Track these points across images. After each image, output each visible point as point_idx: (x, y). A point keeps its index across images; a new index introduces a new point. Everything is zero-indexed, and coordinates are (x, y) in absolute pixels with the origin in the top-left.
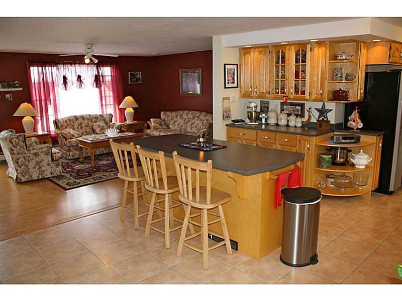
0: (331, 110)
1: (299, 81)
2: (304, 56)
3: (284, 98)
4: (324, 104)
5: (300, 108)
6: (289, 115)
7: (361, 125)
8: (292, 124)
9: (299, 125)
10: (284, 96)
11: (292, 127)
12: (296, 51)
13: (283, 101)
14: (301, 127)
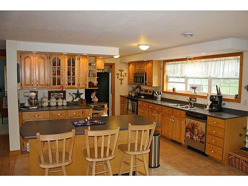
0: (83, 93)
1: (70, 77)
2: (74, 63)
3: (61, 88)
4: (78, 90)
5: (62, 94)
6: (57, 99)
7: (97, 100)
8: (60, 104)
9: (65, 104)
10: (61, 87)
11: (60, 106)
12: (68, 59)
13: (60, 90)
14: (67, 105)
